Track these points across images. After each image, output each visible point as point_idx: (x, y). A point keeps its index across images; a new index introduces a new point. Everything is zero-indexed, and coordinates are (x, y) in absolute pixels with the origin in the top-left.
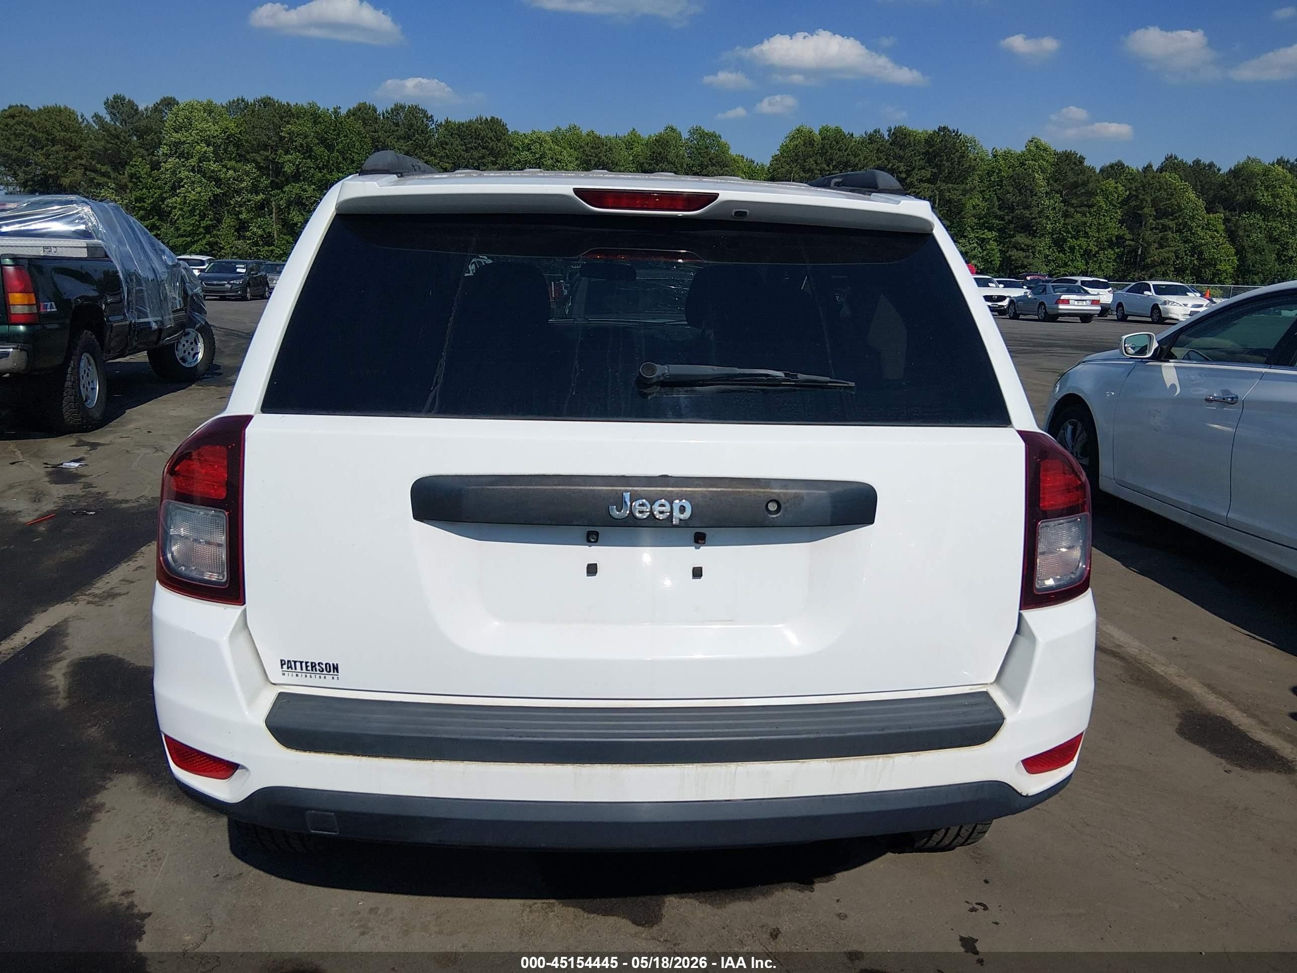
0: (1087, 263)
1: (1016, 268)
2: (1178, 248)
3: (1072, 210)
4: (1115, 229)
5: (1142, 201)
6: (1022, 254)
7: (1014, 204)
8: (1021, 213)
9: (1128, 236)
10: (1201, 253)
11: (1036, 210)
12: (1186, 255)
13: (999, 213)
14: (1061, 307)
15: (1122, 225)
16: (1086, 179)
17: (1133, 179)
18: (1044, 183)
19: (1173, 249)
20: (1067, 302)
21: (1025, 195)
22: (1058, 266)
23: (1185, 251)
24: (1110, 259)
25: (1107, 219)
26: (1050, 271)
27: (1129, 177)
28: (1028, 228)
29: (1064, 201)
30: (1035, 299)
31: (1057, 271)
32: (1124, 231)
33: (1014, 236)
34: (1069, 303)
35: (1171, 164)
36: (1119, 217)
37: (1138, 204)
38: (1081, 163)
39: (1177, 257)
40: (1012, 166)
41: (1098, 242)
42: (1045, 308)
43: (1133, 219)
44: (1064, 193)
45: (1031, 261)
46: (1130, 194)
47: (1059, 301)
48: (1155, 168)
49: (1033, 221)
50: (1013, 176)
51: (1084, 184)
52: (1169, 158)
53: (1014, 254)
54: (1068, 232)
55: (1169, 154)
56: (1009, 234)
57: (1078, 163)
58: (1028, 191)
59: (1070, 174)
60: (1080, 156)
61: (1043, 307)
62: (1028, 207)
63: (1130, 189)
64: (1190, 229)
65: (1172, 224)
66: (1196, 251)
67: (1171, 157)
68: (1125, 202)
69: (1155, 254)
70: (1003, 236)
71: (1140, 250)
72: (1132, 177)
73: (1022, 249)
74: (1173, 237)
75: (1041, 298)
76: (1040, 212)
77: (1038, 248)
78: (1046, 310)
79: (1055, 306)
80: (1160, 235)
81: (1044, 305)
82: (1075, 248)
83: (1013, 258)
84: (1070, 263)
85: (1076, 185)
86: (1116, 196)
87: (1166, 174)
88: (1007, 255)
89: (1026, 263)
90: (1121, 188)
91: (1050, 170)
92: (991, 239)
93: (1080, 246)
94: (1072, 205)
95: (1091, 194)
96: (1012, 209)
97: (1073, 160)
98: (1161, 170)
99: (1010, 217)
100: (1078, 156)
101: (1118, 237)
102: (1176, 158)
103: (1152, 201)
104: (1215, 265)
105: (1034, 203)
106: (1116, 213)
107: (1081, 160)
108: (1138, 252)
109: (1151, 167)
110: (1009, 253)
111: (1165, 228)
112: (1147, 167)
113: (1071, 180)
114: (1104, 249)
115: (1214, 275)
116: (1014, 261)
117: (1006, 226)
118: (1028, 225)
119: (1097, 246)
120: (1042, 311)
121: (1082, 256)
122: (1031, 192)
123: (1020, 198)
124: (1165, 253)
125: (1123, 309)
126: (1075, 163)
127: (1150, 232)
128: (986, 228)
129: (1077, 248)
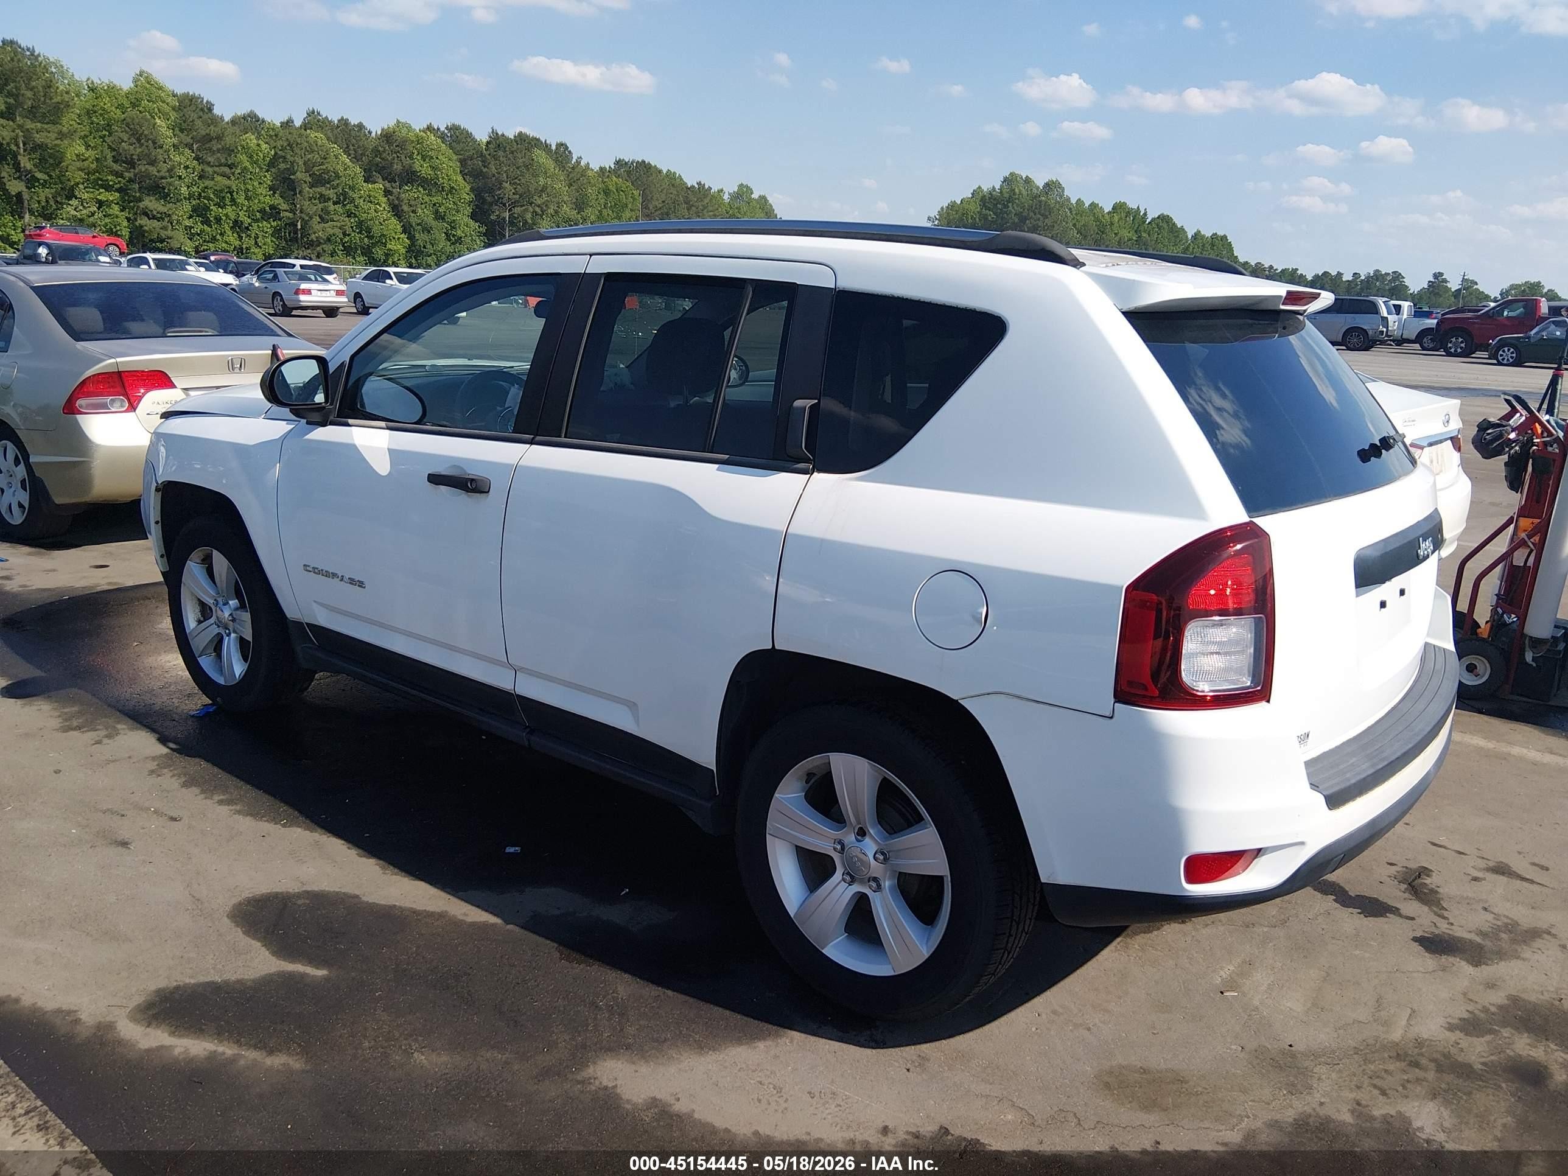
0: (240, 238)
1: (152, 241)
2: (343, 223)
3: (210, 170)
4: (266, 198)
5: (292, 163)
6: (155, 224)
7: (134, 157)
8: (146, 169)
9: (284, 206)
10: (369, 230)
11: (164, 168)
12: (353, 231)
13: (116, 167)
14: (302, 297)
15: (275, 193)
16: (220, 132)
17: (276, 135)
18: (170, 133)
19: (339, 224)
20: (308, 292)
21: (147, 146)
22: (205, 241)
23: (352, 227)
24: (266, 233)
25: (256, 184)
26: (196, 247)
27: (271, 133)
28: (158, 190)
29: (197, 158)
30: (266, 288)
31: (206, 247)
32: (278, 201)
33: (140, 200)
34: (311, 294)
35: (314, 121)
36: (269, 183)
37: (288, 166)
38: (210, 110)
39: (345, 234)
40: (120, 106)
41: (250, 213)
42: (282, 300)
43: (286, 185)
44: (195, 146)
45: (169, 233)
46: (276, 153)
47: (298, 292)
48: (298, 123)
49: (163, 181)
50: (125, 119)
51: (219, 138)
52: (311, 113)
53: (143, 221)
54: (209, 199)
55: (311, 109)
56: (134, 197)
57: (206, 111)
58: (150, 142)
59: (198, 123)
60: (207, 101)
61: (279, 298)
62: (153, 163)
63: (275, 147)
64: (353, 201)
65: (331, 193)
66: (362, 227)
67: (313, 112)
68: (272, 164)
69: (319, 230)
70: (127, 201)
71: (299, 224)
72: (272, 134)
73: (154, 217)
74: (335, 210)
75: (274, 287)
76: (170, 171)
77: (175, 217)
78: (284, 302)
79: (295, 296)
80: (320, 206)
81: (281, 296)
82: (221, 219)
83: (146, 228)
84: (218, 237)
85: (208, 138)
86: (262, 156)
87: (312, 134)
88: (137, 224)
89: (164, 237)
90: (264, 146)
91: (173, 115)
92: (112, 201)
93: (226, 215)
94: (208, 164)
95: (230, 151)
96: (131, 164)
97: (200, 106)
98: (306, 126)
99: (132, 175)
100: (205, 101)
101: (272, 207)
102: (319, 113)
103: (304, 164)
104: (385, 245)
105: (160, 157)
106: (265, 177)
107: (210, 108)
108: (297, 225)
109: (293, 122)
110: (139, 221)
111: (323, 198)
112: (288, 122)
113: (203, 133)
114: (257, 221)
115: (387, 255)
116: (147, 232)
117: (127, 186)
118: (158, 186)
119: (249, 217)
120: (278, 303)
121: (232, 228)
122: (154, 143)
123: (140, 150)
124: (330, 229)
125: (363, 301)
126: (202, 110)
127: (308, 203)
128: (102, 186)
129: (224, 218)
